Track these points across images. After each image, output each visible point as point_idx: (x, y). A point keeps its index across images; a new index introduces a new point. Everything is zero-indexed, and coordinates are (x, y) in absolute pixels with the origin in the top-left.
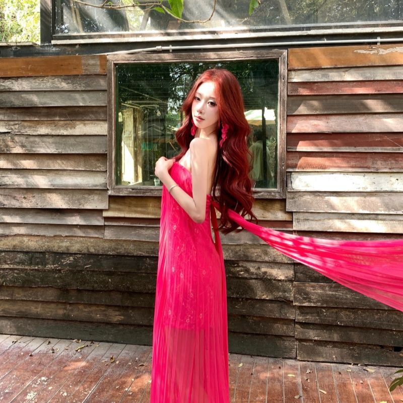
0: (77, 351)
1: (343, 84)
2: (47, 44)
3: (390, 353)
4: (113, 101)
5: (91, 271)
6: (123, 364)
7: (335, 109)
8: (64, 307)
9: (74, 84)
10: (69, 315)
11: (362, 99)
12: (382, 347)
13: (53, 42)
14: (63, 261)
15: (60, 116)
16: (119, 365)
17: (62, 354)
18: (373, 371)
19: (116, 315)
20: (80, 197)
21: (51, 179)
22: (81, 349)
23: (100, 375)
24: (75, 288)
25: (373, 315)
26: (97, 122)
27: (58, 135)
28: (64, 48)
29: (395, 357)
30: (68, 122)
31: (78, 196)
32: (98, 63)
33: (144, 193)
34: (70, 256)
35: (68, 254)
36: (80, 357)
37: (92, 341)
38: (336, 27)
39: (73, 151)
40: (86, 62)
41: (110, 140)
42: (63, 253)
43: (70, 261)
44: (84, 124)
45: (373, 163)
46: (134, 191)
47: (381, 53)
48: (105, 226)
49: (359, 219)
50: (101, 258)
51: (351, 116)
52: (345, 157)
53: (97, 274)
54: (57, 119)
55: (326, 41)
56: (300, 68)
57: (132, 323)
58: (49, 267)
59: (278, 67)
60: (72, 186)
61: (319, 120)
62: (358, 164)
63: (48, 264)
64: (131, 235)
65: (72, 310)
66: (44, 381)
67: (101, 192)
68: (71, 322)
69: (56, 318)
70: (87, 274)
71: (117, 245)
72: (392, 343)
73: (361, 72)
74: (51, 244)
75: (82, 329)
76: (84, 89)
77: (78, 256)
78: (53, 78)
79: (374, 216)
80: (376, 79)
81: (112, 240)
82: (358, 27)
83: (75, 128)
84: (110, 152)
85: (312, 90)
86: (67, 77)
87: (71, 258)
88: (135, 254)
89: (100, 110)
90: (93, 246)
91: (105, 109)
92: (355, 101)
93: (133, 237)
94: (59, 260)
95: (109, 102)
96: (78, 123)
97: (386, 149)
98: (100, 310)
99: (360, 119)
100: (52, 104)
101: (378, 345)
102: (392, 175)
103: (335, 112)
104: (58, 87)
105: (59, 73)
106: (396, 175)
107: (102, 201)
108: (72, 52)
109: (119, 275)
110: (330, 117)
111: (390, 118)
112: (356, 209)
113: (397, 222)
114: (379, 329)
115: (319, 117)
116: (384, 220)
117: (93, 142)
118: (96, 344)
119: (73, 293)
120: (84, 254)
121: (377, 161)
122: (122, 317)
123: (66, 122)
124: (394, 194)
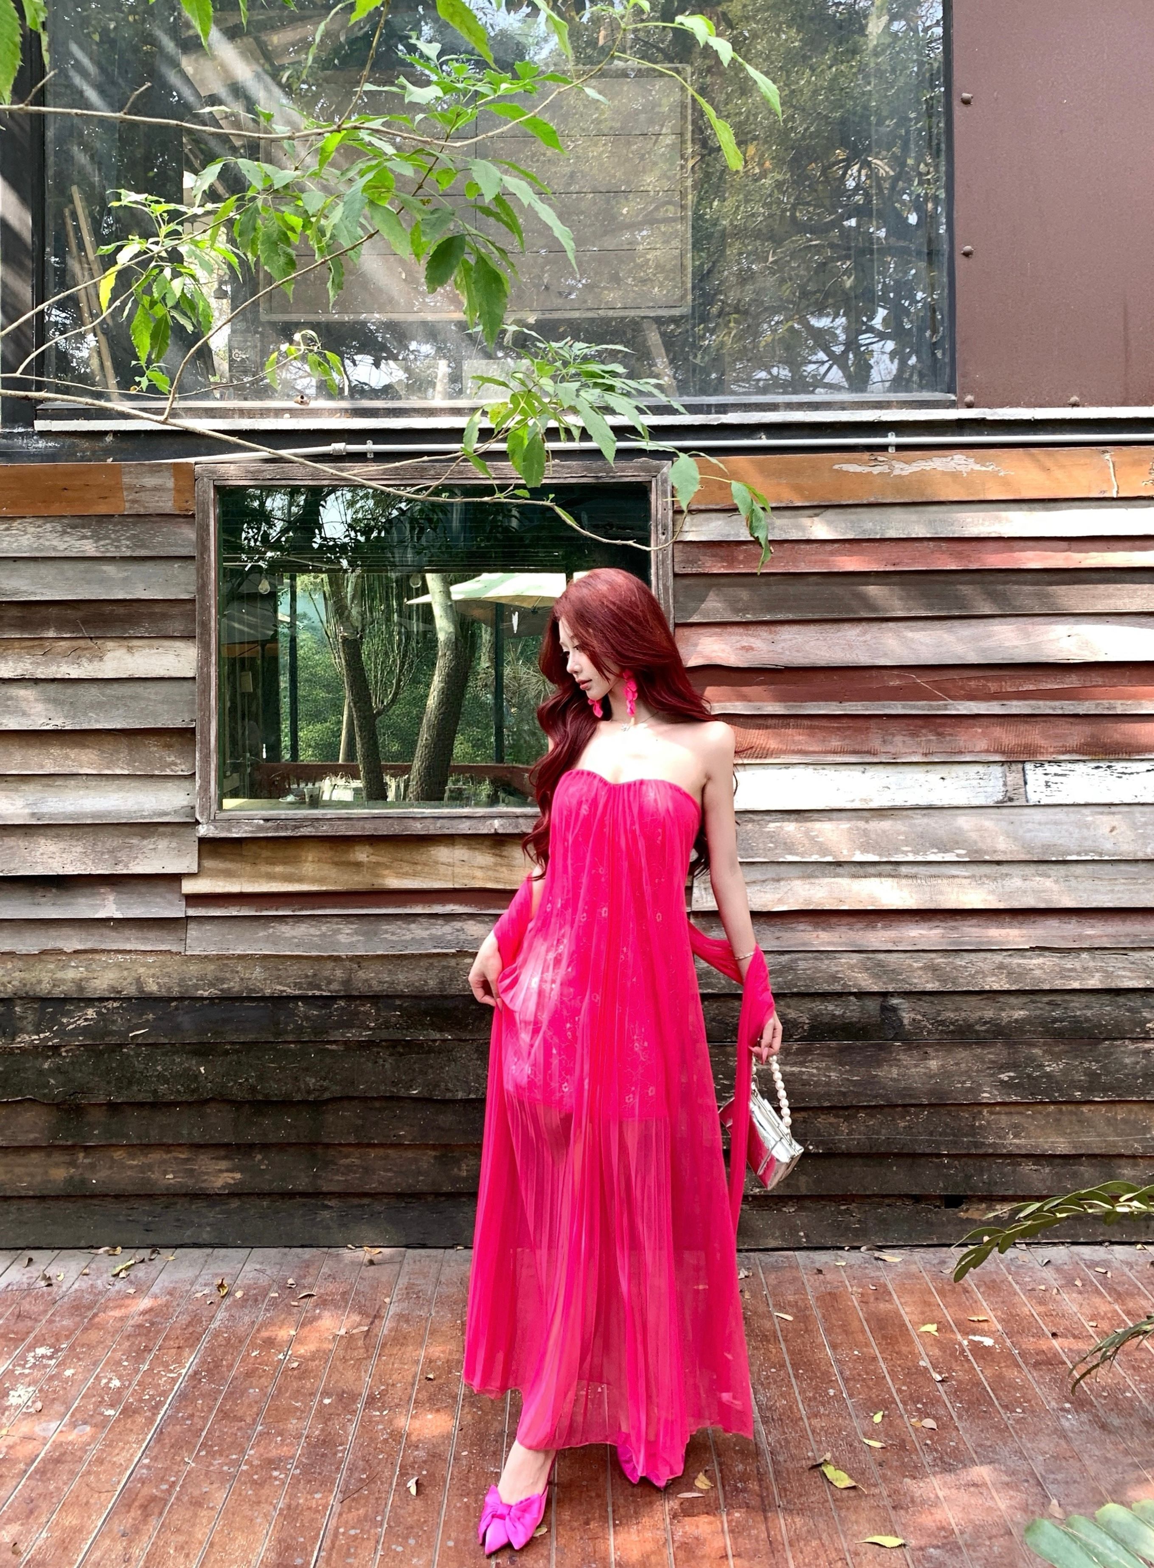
0: (117, 1275)
1: (808, 547)
2: (21, 430)
3: (936, 1213)
4: (212, 587)
5: (146, 1045)
6: (253, 1298)
7: (789, 609)
8: (67, 1158)
9: (100, 539)
10: (83, 1182)
11: (853, 584)
12: (917, 1199)
13: (40, 425)
14: (65, 1020)
15: (60, 627)
16: (245, 1299)
17: (76, 1286)
18: (897, 1260)
19: (221, 1171)
20: (115, 844)
21: (31, 799)
22: (127, 1268)
23: (199, 1329)
24: (102, 1099)
25: (894, 1120)
26: (167, 643)
27: (53, 680)
28: (68, 441)
29: (949, 1222)
30: (82, 643)
31: (112, 842)
32: (170, 483)
33: (296, 827)
34: (87, 1007)
35: (80, 1000)
36: (132, 1291)
37: (155, 1248)
38: (790, 406)
39: (97, 721)
40: (137, 482)
41: (205, 691)
42: (66, 1000)
43: (86, 1020)
44: (130, 649)
45: (884, 742)
46: (270, 824)
47: (897, 472)
48: (187, 918)
49: (854, 876)
50: (176, 1008)
51: (827, 627)
52: (818, 727)
53: (165, 1054)
54: (51, 634)
55: (764, 441)
56: (703, 507)
57: (266, 1188)
58: (24, 1039)
59: (648, 502)
60: (93, 816)
61: (752, 636)
62: (848, 744)
63: (22, 1030)
64: (256, 941)
65: (92, 1167)
66: (43, 1357)
67: (176, 829)
68: (89, 1201)
69: (45, 1193)
70: (138, 1055)
71: (221, 970)
72: (939, 1188)
73: (853, 517)
74: (30, 976)
75: (121, 1218)
76: (128, 554)
77: (110, 1005)
78: (40, 522)
79: (889, 868)
80: (887, 536)
81: (206, 957)
82: (843, 409)
83: (101, 659)
84: (202, 725)
85: (731, 561)
86: (78, 521)
87: (91, 1013)
88: (268, 992)
89: (175, 610)
90: (153, 976)
91: (189, 607)
92: (839, 590)
93: (261, 945)
94: (53, 1020)
95: (202, 588)
96: (110, 644)
97: (914, 707)
98: (176, 1158)
99: (852, 633)
100: (35, 594)
101: (908, 1196)
102: (929, 768)
103: (791, 616)
104: (55, 549)
105: (56, 509)
106: (939, 768)
107: (180, 853)
108: (94, 452)
109: (226, 1053)
110: (779, 628)
111: (923, 629)
112: (845, 852)
113: (945, 881)
114: (908, 1155)
115: (752, 628)
116: (914, 877)
117: (153, 697)
118: (168, 1255)
119: (97, 1116)
120: (129, 999)
121: (893, 735)
122: (238, 1176)
123: (75, 643)
124: (937, 812)
